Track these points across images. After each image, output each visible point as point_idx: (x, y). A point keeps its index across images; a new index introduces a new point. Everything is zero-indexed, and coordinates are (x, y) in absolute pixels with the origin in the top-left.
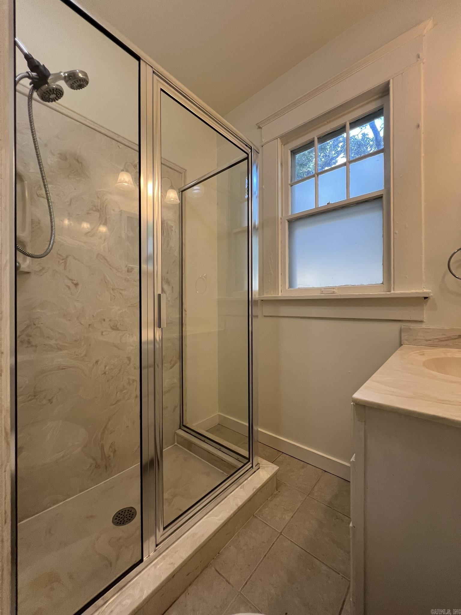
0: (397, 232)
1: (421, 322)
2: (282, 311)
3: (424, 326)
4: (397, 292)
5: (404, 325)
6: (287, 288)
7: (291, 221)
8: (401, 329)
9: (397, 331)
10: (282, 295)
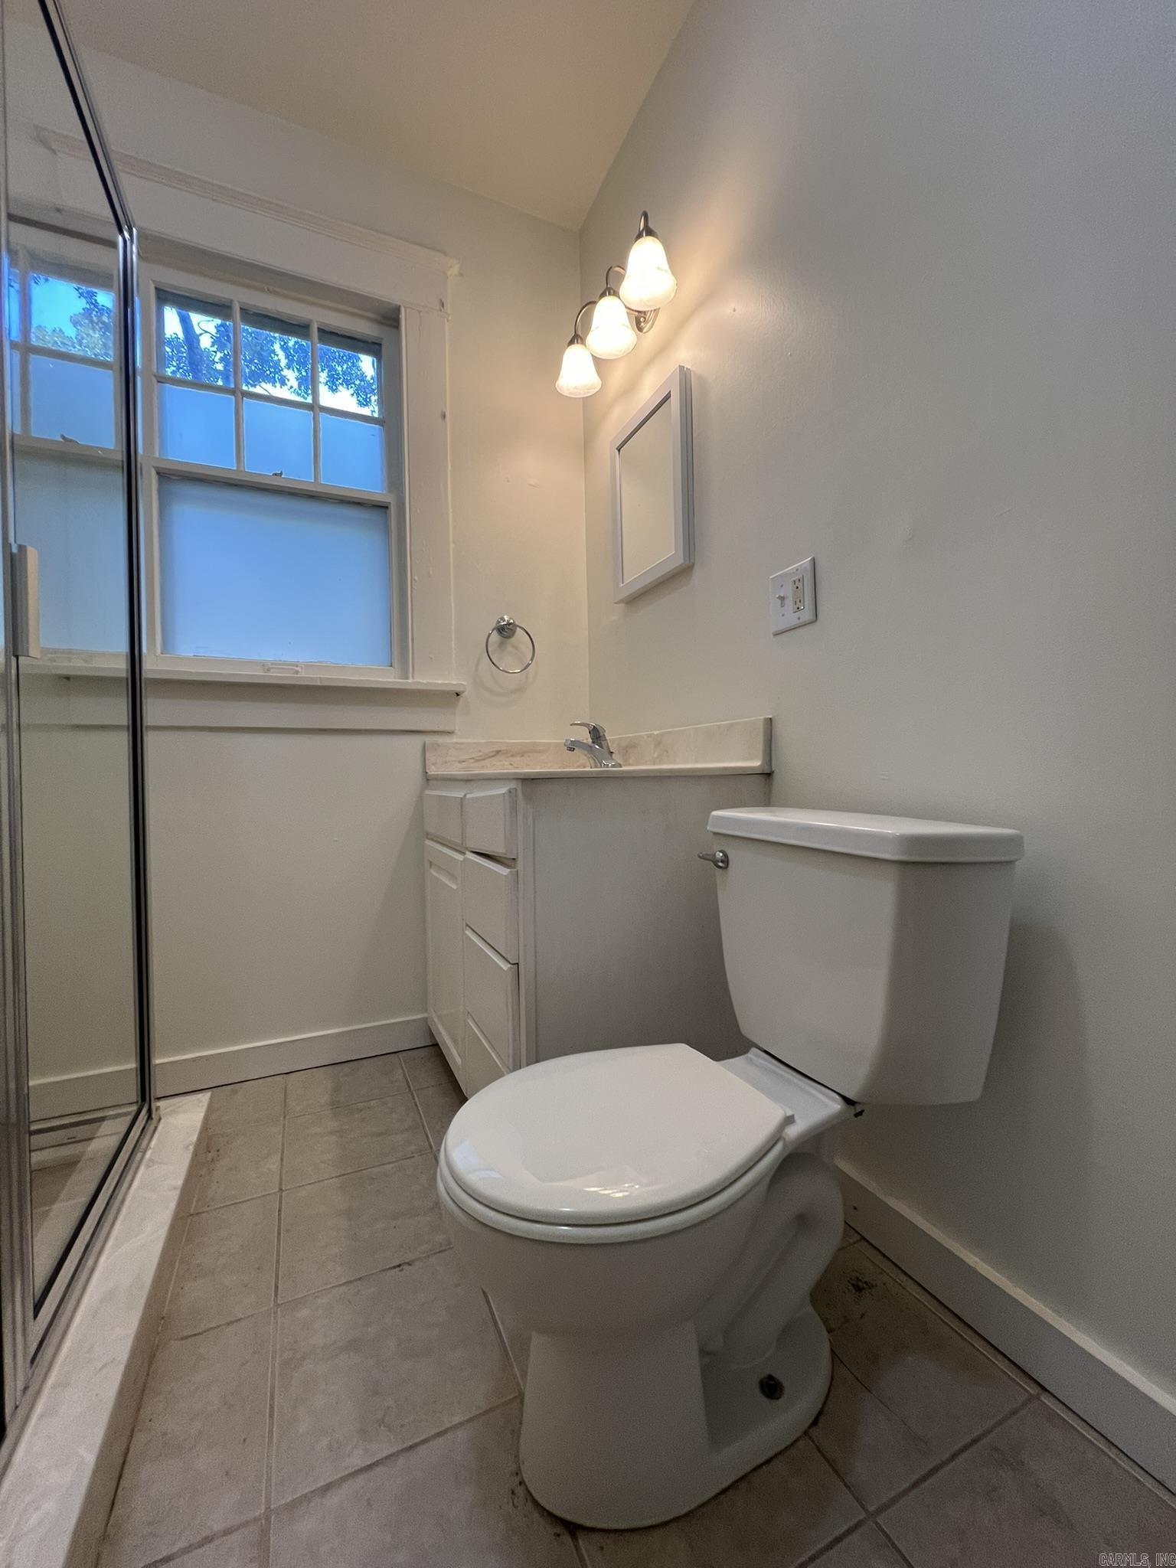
1: (450, 733)
2: (154, 711)
3: (455, 740)
4: (421, 679)
5: (429, 739)
6: (159, 651)
7: (164, 475)
8: (424, 747)
9: (419, 747)
10: (153, 664)
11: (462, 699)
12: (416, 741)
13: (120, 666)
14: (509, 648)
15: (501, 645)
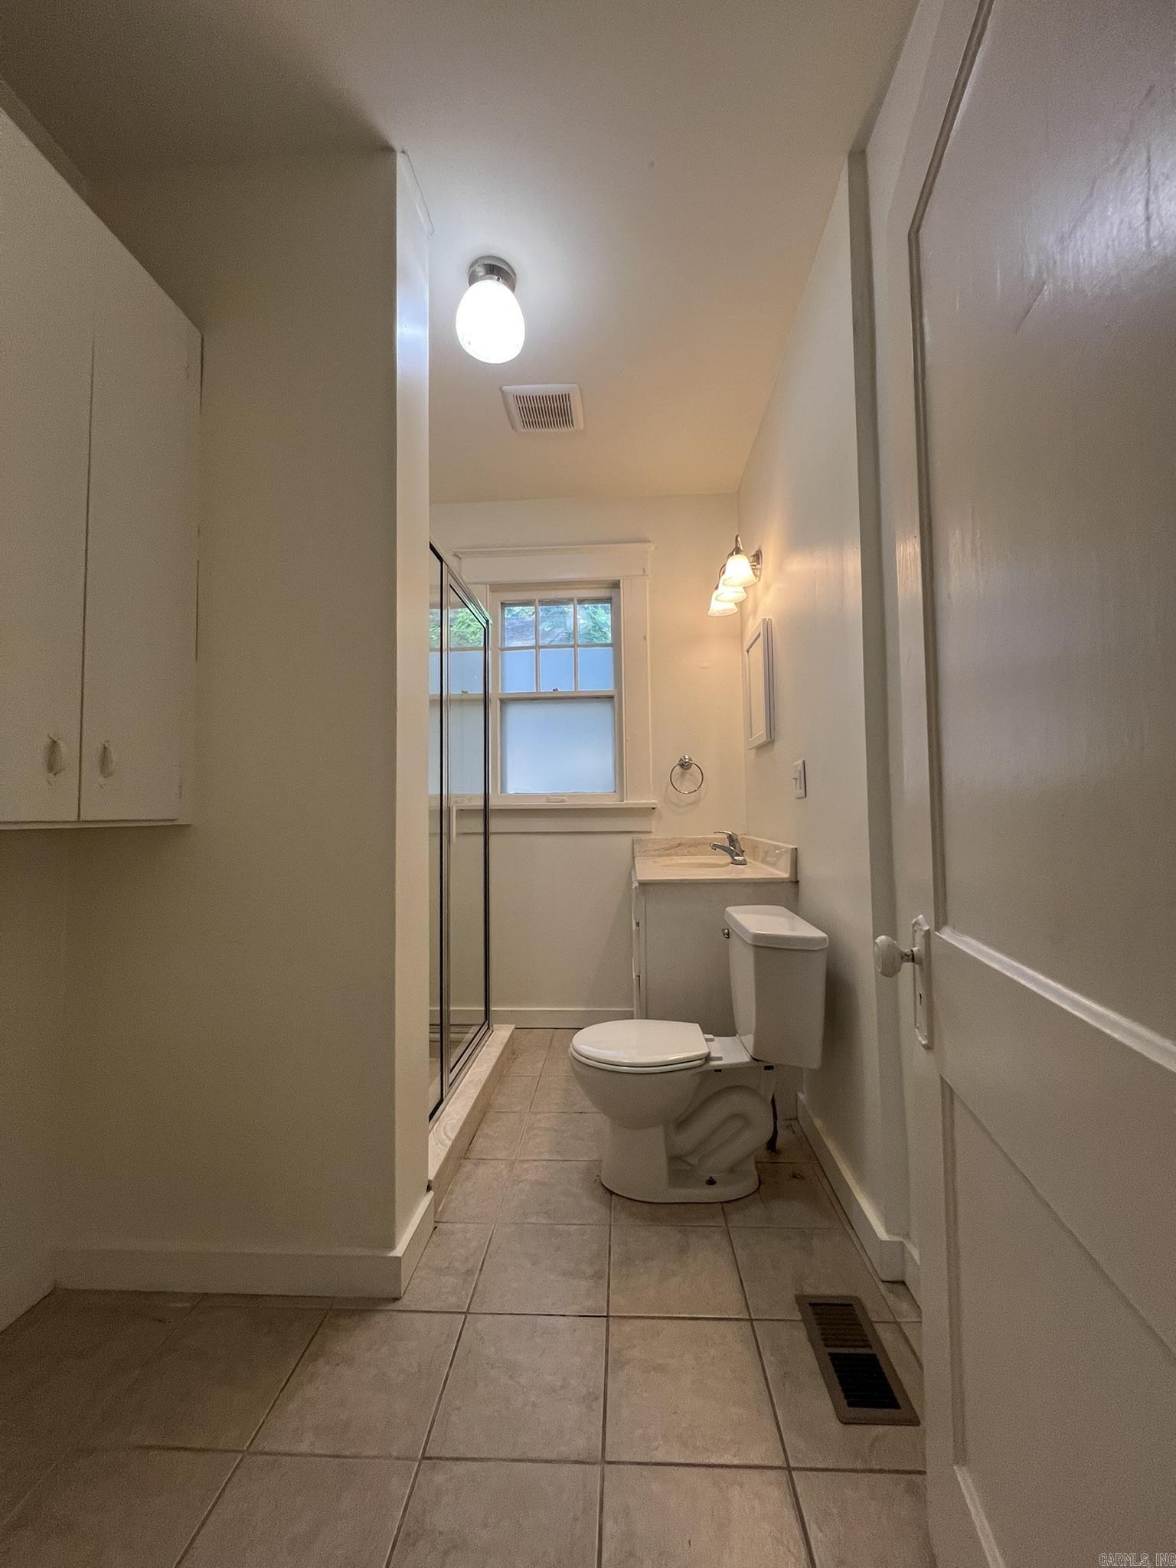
0: (629, 739)
1: (650, 832)
2: (495, 825)
3: (652, 837)
4: (630, 802)
5: (636, 836)
6: (499, 793)
7: (504, 702)
8: (633, 841)
9: (629, 843)
10: (494, 802)
11: (656, 811)
12: (628, 838)
13: (479, 803)
14: (688, 776)
15: (683, 775)
